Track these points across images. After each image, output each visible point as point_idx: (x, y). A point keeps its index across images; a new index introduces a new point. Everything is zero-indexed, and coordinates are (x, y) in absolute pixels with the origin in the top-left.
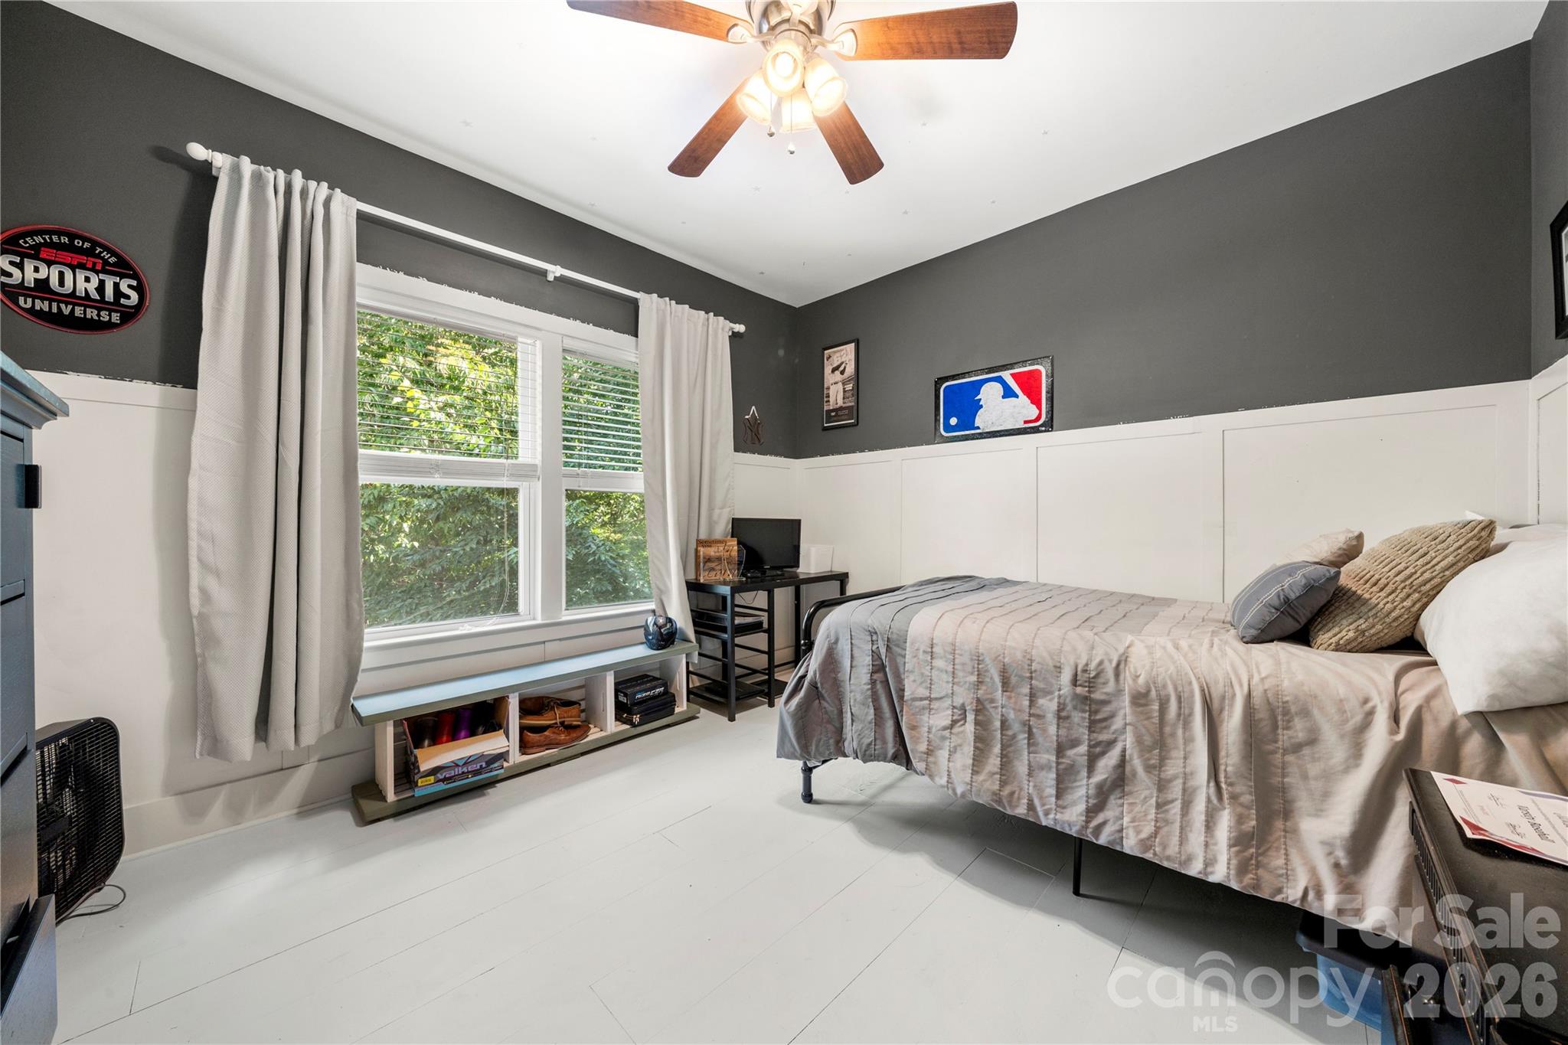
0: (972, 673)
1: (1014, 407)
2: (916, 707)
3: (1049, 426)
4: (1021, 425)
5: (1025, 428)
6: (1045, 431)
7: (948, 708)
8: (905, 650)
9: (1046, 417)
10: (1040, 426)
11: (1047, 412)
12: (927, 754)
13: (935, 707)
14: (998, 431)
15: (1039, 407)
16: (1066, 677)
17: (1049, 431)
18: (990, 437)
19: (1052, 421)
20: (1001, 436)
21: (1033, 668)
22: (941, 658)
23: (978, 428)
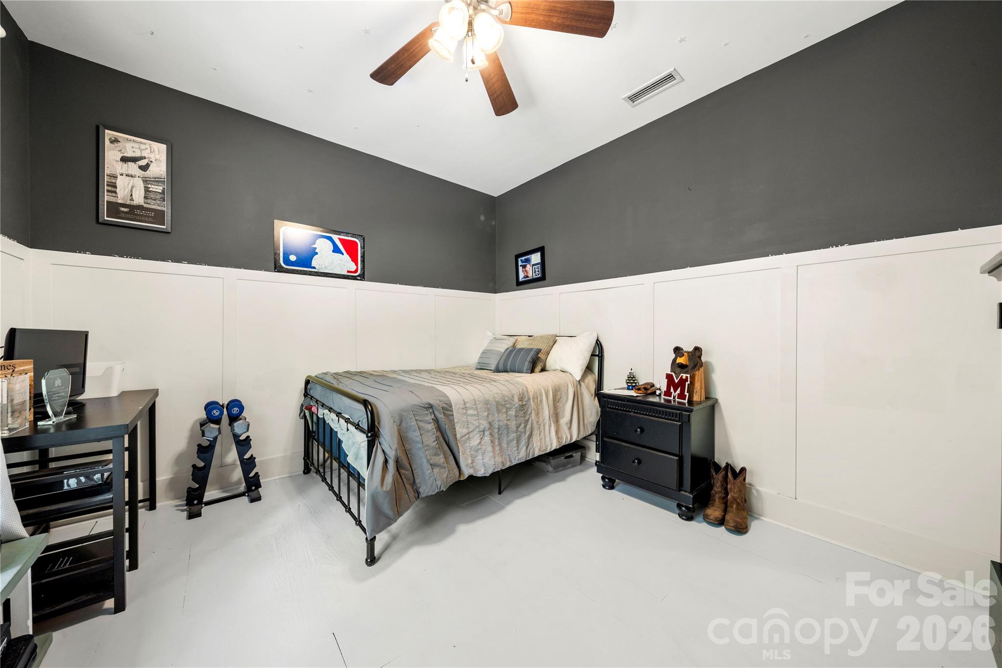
0: (485, 411)
1: (341, 260)
2: (463, 441)
3: (362, 277)
4: (345, 273)
5: (348, 276)
6: (360, 280)
7: (477, 434)
8: (453, 411)
9: (361, 272)
10: (357, 276)
11: (361, 269)
12: (472, 463)
13: (471, 436)
14: (330, 274)
15: (357, 264)
16: (516, 400)
17: (362, 280)
18: (324, 276)
19: (364, 275)
20: (331, 277)
21: (506, 400)
22: (471, 409)
23: (314, 268)
